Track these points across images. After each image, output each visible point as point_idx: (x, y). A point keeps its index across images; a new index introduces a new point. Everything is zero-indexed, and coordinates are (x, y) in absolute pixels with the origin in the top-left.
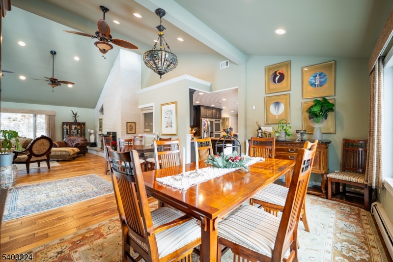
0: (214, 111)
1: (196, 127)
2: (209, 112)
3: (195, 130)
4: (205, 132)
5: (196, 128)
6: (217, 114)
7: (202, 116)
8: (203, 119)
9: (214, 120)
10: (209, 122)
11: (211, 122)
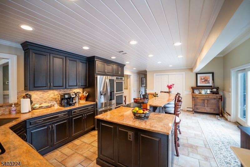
0: (115, 66)
1: (89, 87)
2: (109, 68)
3: (88, 92)
4: (101, 94)
5: (88, 90)
6: (118, 71)
7: (97, 72)
8: (99, 77)
9: (114, 78)
10: (108, 81)
11: (111, 81)
